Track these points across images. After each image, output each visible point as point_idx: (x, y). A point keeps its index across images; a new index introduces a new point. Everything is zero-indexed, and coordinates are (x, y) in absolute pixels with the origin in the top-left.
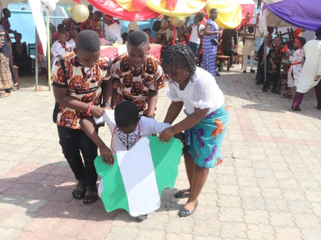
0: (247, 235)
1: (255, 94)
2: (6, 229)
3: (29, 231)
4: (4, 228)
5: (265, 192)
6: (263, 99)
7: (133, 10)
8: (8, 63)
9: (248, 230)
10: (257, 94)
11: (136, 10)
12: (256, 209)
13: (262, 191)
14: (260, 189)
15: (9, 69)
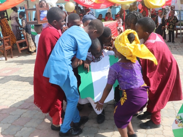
0: (163, 133)
1: (174, 46)
2: (28, 128)
3: (39, 129)
4: (27, 127)
5: (176, 106)
6: (179, 49)
7: (99, 2)
8: (31, 37)
9: (164, 129)
10: (176, 46)
11: (101, 2)
12: (170, 117)
13: (174, 106)
14: (173, 105)
15: (32, 40)
